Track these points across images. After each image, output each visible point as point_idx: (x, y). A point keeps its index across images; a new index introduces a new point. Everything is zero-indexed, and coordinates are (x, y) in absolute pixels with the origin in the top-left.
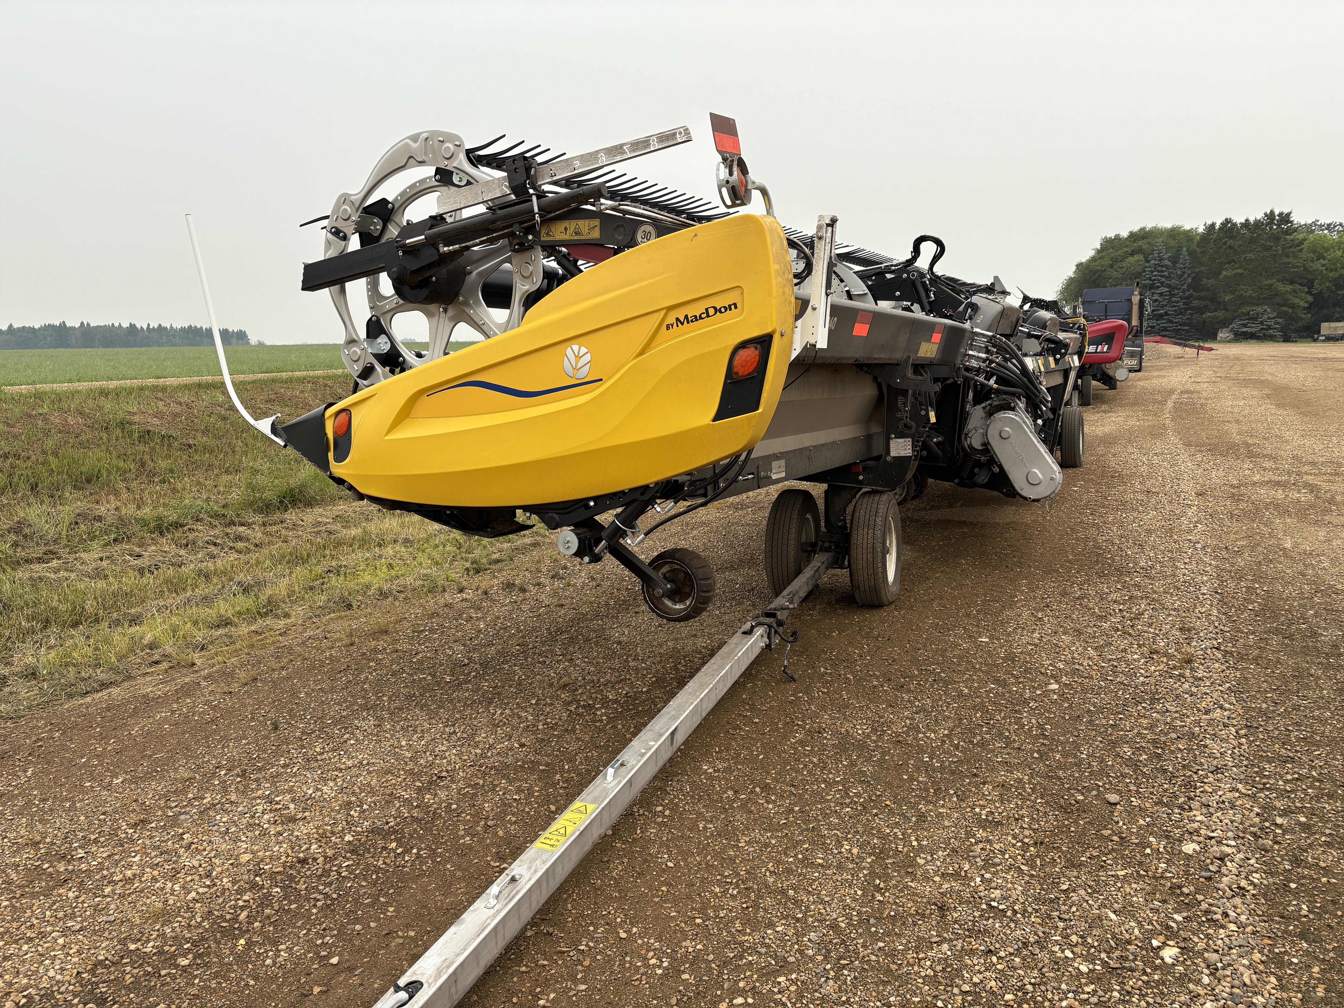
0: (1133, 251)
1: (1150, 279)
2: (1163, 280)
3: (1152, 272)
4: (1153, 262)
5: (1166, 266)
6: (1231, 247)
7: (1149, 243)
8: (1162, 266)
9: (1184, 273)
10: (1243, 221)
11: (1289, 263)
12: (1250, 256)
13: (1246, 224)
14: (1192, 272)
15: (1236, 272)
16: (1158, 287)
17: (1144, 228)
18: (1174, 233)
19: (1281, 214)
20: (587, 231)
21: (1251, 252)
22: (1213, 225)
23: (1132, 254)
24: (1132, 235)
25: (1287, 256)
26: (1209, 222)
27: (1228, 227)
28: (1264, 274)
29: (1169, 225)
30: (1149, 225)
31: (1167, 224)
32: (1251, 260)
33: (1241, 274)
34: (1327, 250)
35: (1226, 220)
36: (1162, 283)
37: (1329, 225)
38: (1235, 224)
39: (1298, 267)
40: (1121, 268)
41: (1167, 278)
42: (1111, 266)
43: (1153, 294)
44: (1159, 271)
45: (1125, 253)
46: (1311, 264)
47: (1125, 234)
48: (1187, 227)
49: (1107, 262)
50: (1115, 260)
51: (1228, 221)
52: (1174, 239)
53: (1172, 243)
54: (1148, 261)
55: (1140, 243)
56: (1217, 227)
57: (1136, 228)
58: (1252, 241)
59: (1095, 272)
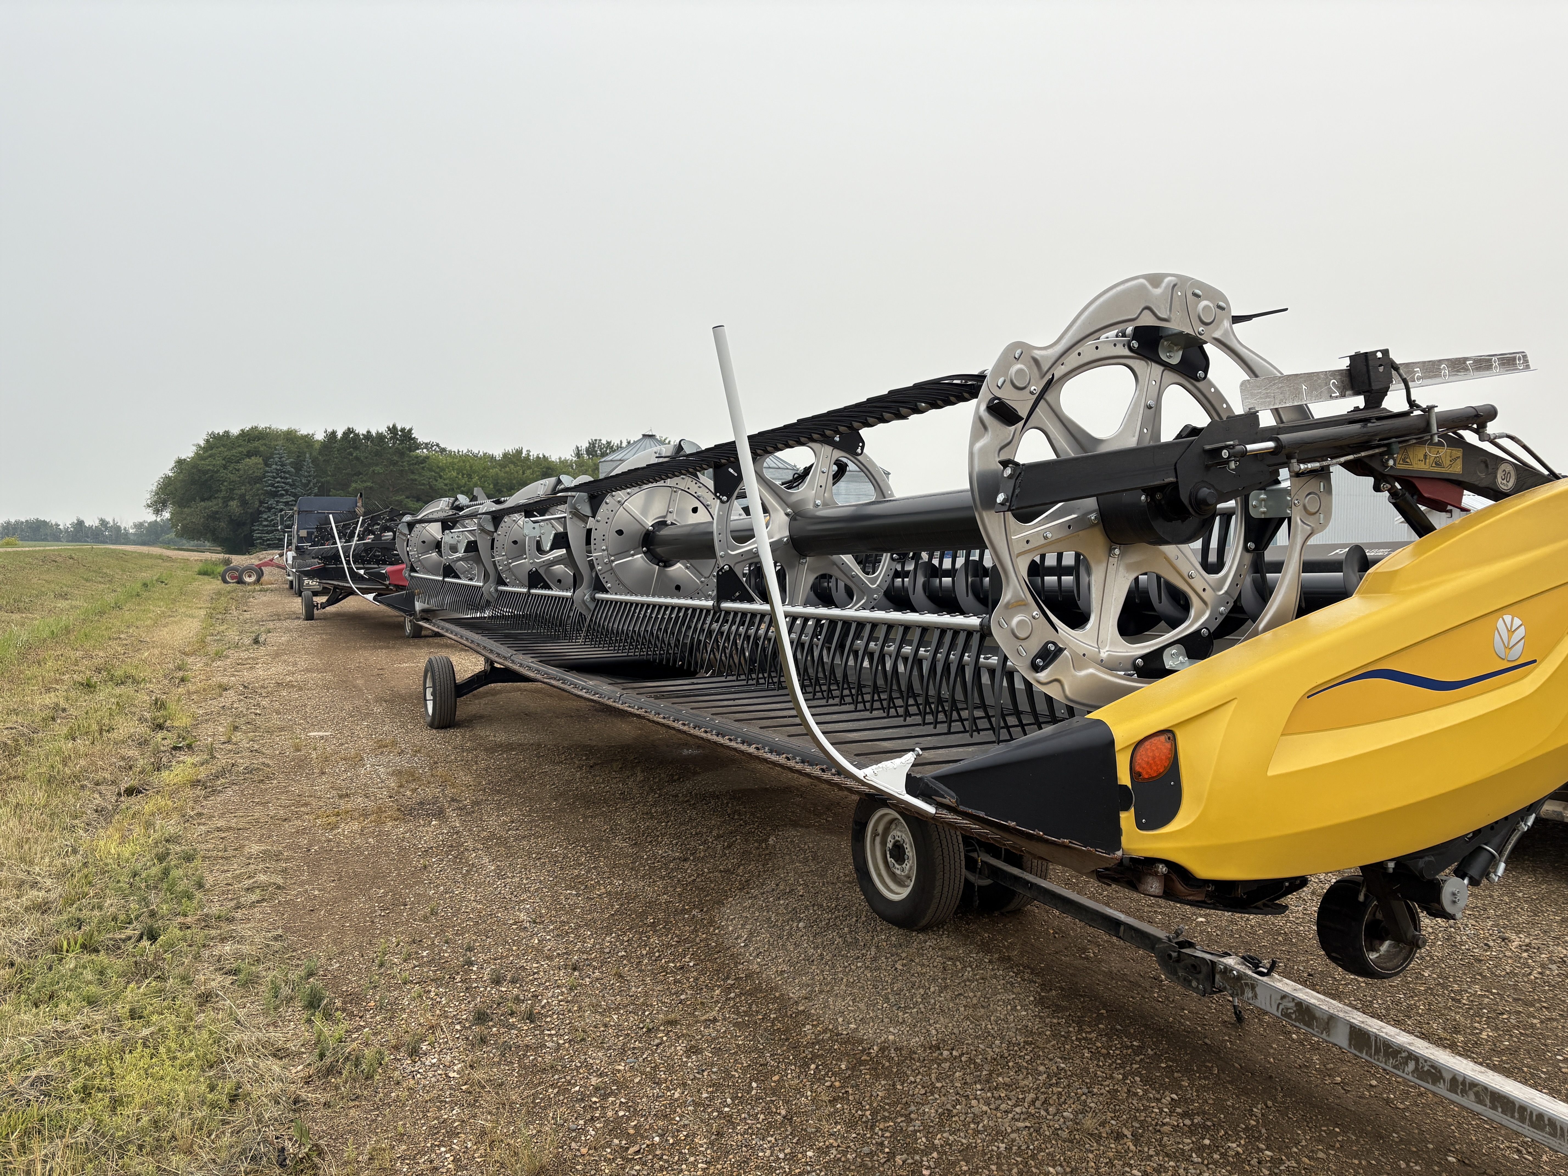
0: (248, 452)
1: (272, 485)
2: (287, 487)
3: (274, 478)
4: (274, 466)
5: (288, 472)
6: (357, 458)
7: (265, 445)
8: (284, 472)
9: (309, 481)
10: (365, 433)
11: (416, 480)
12: (378, 469)
13: (368, 437)
14: (318, 482)
15: (365, 485)
16: (282, 495)
17: (256, 427)
18: (290, 436)
19: (403, 430)
20: (1448, 463)
21: (377, 465)
22: (334, 433)
23: (249, 455)
24: (243, 434)
25: (413, 473)
26: (330, 430)
27: (351, 438)
28: (391, 489)
29: (284, 428)
30: (262, 425)
31: (282, 425)
32: (379, 473)
33: (371, 488)
34: (443, 470)
35: (349, 429)
36: (287, 491)
37: (427, 444)
38: (357, 435)
39: (424, 484)
40: (238, 470)
41: (291, 485)
42: (225, 467)
43: (278, 502)
44: (282, 478)
45: (240, 453)
46: (434, 483)
47: (235, 431)
48: (304, 431)
49: (219, 462)
50: (229, 460)
51: (350, 431)
52: (293, 443)
53: (293, 448)
54: (267, 465)
55: (256, 444)
56: (339, 435)
57: (247, 427)
58: (377, 454)
59: (205, 472)
